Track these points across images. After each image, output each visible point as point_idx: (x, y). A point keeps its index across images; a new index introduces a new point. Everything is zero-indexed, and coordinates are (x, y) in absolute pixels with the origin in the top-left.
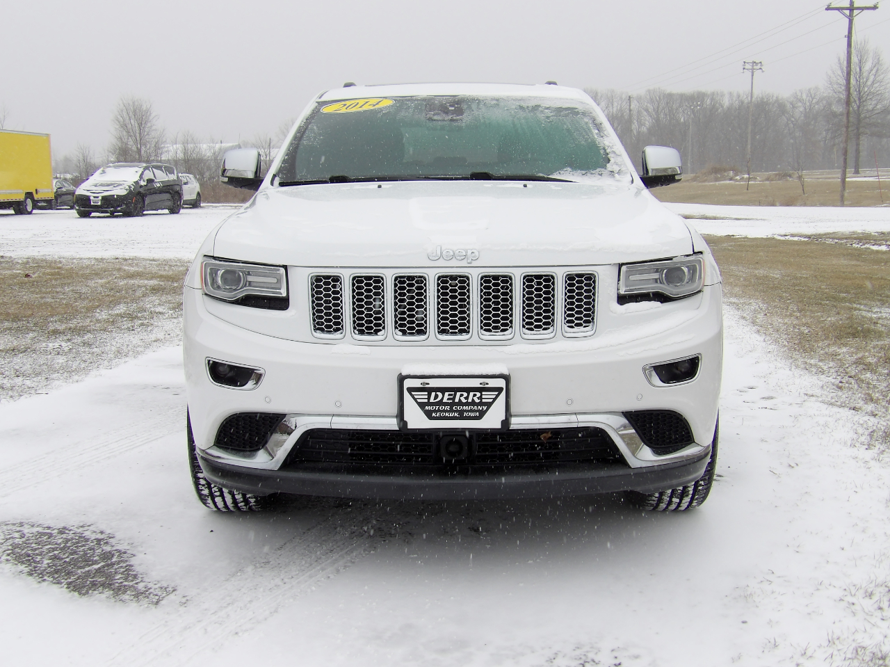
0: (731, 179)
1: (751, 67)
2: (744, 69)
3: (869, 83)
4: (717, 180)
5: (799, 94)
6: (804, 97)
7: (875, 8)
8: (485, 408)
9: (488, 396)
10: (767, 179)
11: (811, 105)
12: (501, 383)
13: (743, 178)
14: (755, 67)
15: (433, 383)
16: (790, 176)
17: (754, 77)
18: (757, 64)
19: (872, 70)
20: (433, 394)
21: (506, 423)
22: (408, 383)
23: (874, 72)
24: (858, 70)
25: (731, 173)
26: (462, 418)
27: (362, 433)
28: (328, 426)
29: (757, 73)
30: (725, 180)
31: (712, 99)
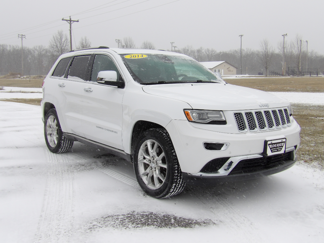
0: (19, 78)
1: (21, 37)
2: (19, 37)
3: (64, 46)
4: (14, 78)
5: (36, 47)
6: (38, 49)
7: (78, 21)
8: (282, 147)
9: (283, 144)
10: (34, 78)
11: (40, 52)
12: (284, 140)
13: (24, 77)
14: (23, 37)
15: (273, 142)
16: (42, 77)
17: (23, 40)
18: (23, 36)
19: (65, 41)
20: (273, 145)
21: (285, 151)
22: (269, 143)
23: (65, 42)
24: (60, 41)
25: (19, 76)
26: (278, 151)
27: (252, 160)
28: (246, 159)
29: (24, 39)
30: (17, 78)
31: (3, 47)
